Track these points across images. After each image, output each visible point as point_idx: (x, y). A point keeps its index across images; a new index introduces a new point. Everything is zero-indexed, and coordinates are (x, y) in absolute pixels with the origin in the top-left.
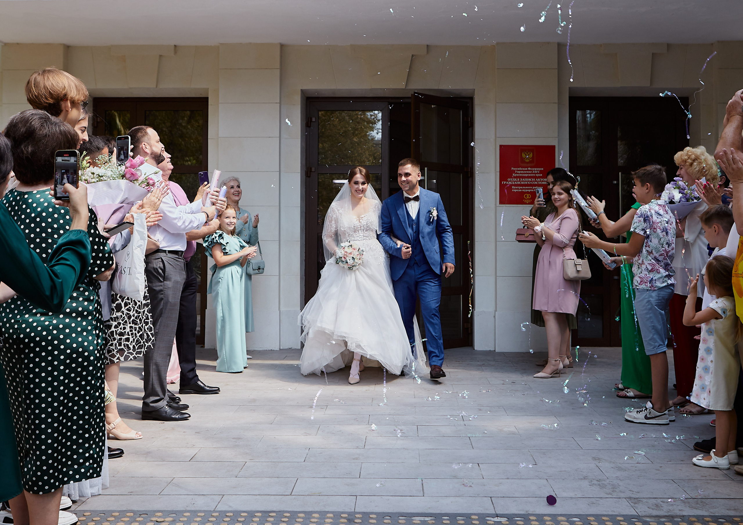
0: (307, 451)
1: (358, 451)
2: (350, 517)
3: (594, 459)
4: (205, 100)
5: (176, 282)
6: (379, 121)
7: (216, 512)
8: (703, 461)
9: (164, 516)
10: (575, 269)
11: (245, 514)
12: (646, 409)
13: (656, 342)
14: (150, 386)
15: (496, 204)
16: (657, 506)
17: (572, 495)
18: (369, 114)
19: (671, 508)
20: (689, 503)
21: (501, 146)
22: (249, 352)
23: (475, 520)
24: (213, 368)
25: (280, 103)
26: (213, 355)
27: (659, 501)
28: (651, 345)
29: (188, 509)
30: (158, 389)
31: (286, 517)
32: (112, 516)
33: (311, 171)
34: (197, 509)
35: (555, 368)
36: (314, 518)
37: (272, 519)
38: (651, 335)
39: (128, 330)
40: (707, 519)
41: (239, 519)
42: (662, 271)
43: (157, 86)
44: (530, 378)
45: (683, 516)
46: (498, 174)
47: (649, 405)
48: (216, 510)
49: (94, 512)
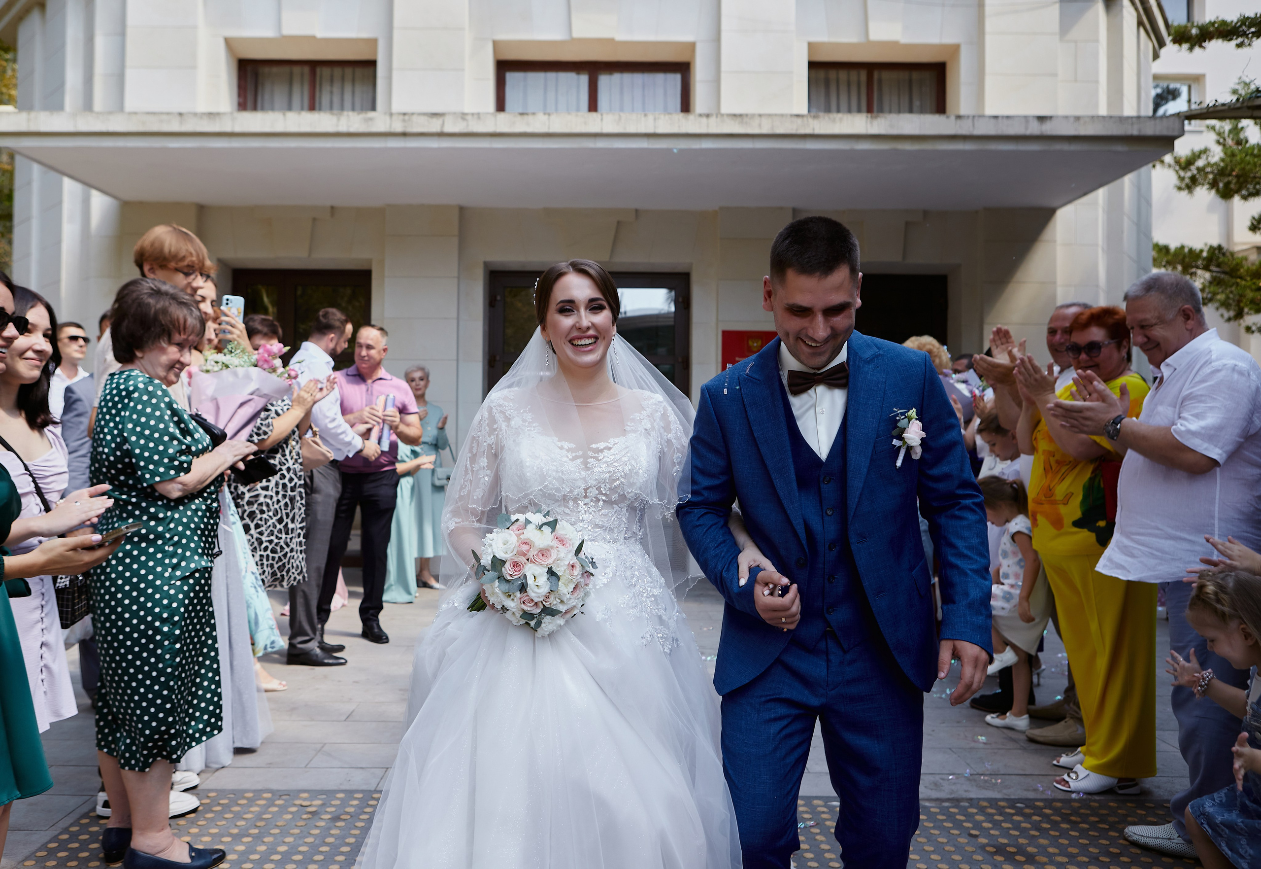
4: (368, 274)
5: (330, 495)
8: (998, 720)
9: (311, 799)
14: (297, 624)
16: (936, 784)
19: (953, 787)
20: (975, 780)
21: (723, 332)
25: (459, 278)
27: (937, 777)
29: (343, 787)
30: (307, 628)
32: (244, 798)
33: (495, 360)
34: (354, 788)
40: (1002, 804)
43: (310, 255)
45: (971, 799)
48: (378, 789)
49: (222, 793)
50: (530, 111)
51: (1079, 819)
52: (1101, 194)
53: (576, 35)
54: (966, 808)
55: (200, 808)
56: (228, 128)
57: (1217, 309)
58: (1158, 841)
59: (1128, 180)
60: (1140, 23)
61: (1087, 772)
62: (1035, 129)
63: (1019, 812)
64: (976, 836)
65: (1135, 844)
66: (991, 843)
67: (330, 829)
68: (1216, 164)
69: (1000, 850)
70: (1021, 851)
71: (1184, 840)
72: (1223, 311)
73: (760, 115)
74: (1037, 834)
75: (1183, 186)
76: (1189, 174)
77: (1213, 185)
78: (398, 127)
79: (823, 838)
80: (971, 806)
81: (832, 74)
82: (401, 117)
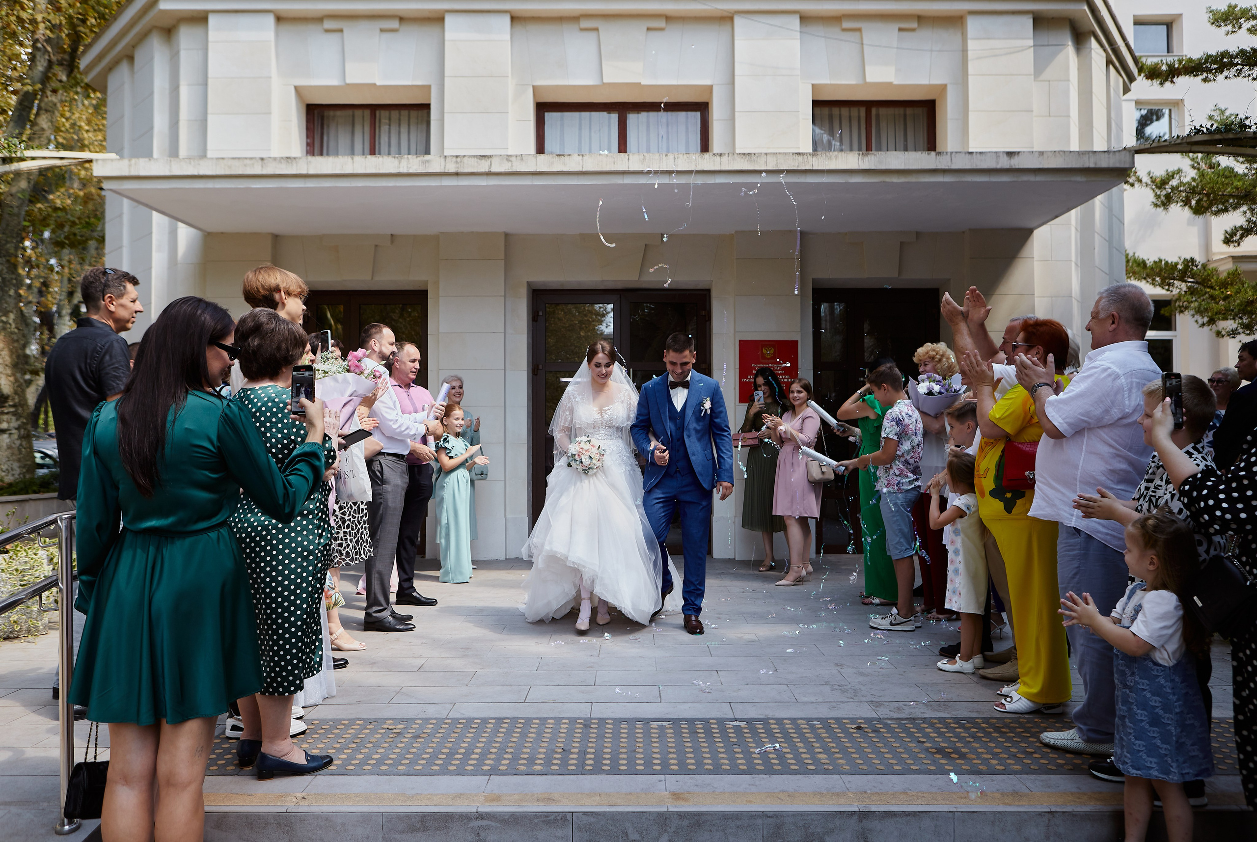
0: (539, 660)
1: (592, 660)
2: (586, 723)
3: (837, 665)
4: (425, 293)
5: (397, 486)
6: (609, 313)
7: (449, 719)
8: (948, 665)
9: (395, 724)
10: (820, 471)
11: (479, 721)
12: (892, 615)
13: (903, 545)
14: (373, 596)
15: (735, 404)
16: (899, 709)
17: (813, 699)
18: (597, 306)
19: (912, 711)
20: (931, 706)
21: (740, 341)
22: (473, 562)
23: (713, 724)
24: (436, 579)
25: (505, 296)
26: (436, 564)
27: (901, 704)
28: (898, 549)
29: (420, 716)
30: (381, 599)
31: (520, 723)
32: (342, 724)
33: (538, 369)
34: (429, 716)
35: (798, 575)
36: (549, 723)
37: (506, 725)
38: (898, 539)
39: (341, 535)
40: (949, 721)
41: (473, 726)
42: (910, 475)
43: (372, 279)
44: (772, 586)
45: (925, 718)
46: (738, 371)
47: (894, 611)
48: (448, 717)
49: (323, 721)
50: (567, 152)
51: (1008, 730)
52: (1074, 215)
53: (606, 80)
54: (919, 724)
55: (307, 731)
56: (304, 171)
57: (1193, 315)
58: (1064, 742)
59: (1099, 201)
60: (1109, 62)
61: (1020, 696)
62: (1004, 163)
63: (962, 726)
64: (924, 742)
65: (1047, 745)
66: (935, 746)
67: (412, 743)
68: (1189, 183)
69: (940, 751)
70: (956, 751)
71: (1082, 740)
72: (1198, 317)
73: (766, 154)
74: (972, 740)
75: (1159, 203)
76: (1164, 193)
77: (1186, 202)
78: (451, 168)
79: (802, 745)
80: (924, 723)
81: (836, 111)
82: (454, 159)
